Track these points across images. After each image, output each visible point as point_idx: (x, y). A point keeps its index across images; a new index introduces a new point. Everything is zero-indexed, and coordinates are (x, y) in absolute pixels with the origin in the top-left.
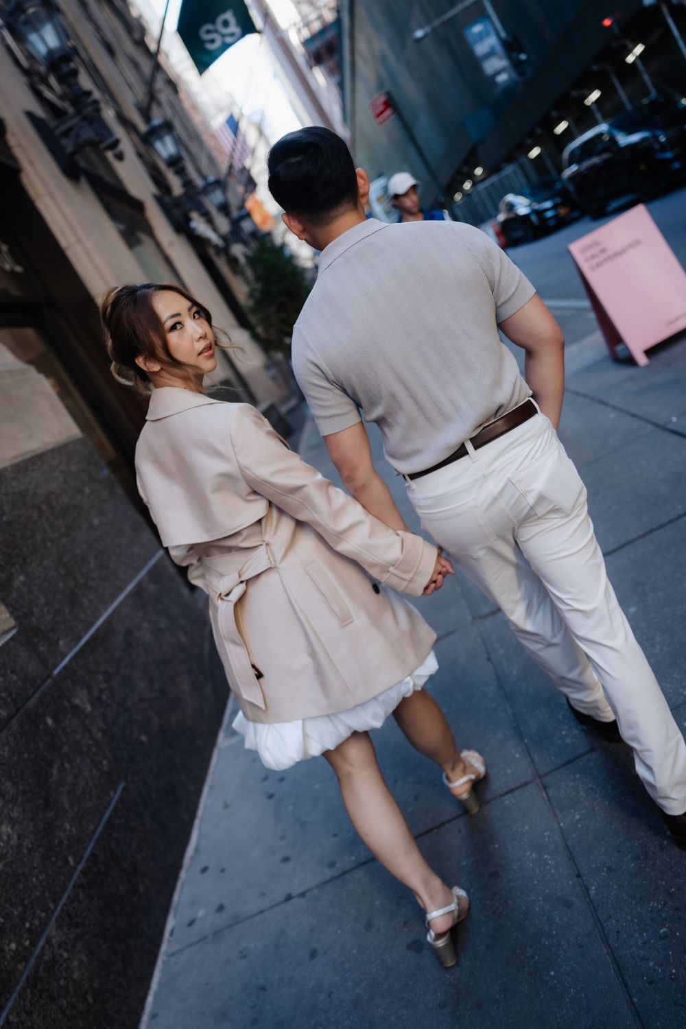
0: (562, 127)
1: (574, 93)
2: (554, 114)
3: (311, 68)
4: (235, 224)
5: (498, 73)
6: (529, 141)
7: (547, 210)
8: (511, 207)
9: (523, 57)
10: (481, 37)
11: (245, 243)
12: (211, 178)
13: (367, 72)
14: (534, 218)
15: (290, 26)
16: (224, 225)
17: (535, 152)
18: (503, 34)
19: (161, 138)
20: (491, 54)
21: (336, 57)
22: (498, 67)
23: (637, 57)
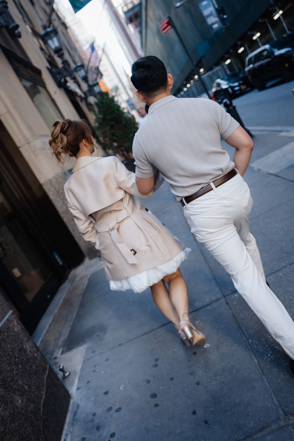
0: (241, 50)
1: (249, 33)
2: (239, 43)
3: (128, 24)
4: (91, 87)
5: (214, 24)
6: (226, 56)
7: (235, 87)
8: (219, 85)
9: (225, 17)
10: (206, 7)
11: (95, 96)
12: (79, 64)
13: (153, 25)
14: (230, 90)
15: (119, 6)
16: (85, 87)
17: (228, 62)
18: (216, 6)
19: (51, 38)
20: (210, 15)
21: (139, 20)
22: (213, 21)
23: (280, 15)
